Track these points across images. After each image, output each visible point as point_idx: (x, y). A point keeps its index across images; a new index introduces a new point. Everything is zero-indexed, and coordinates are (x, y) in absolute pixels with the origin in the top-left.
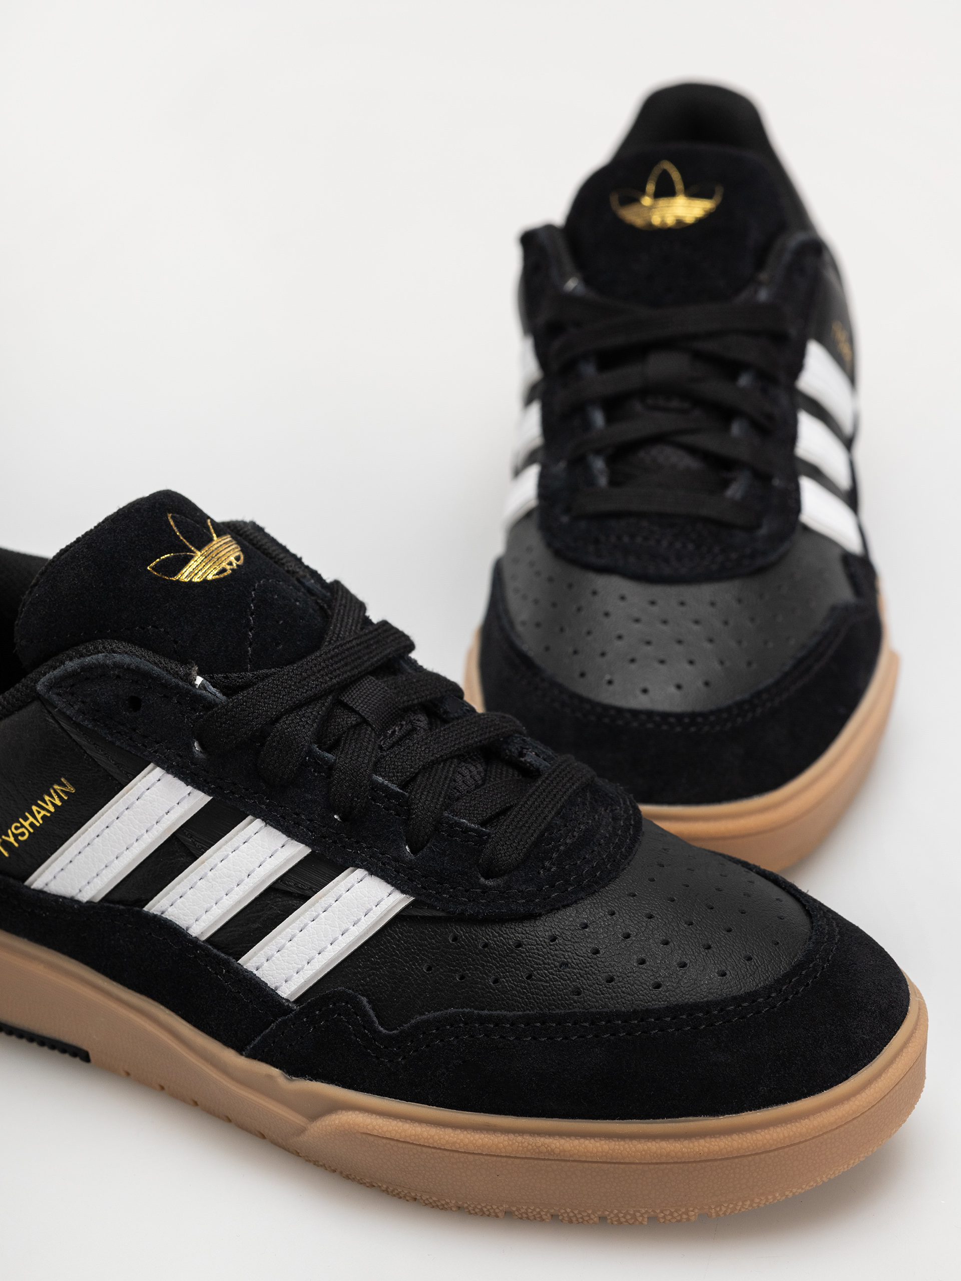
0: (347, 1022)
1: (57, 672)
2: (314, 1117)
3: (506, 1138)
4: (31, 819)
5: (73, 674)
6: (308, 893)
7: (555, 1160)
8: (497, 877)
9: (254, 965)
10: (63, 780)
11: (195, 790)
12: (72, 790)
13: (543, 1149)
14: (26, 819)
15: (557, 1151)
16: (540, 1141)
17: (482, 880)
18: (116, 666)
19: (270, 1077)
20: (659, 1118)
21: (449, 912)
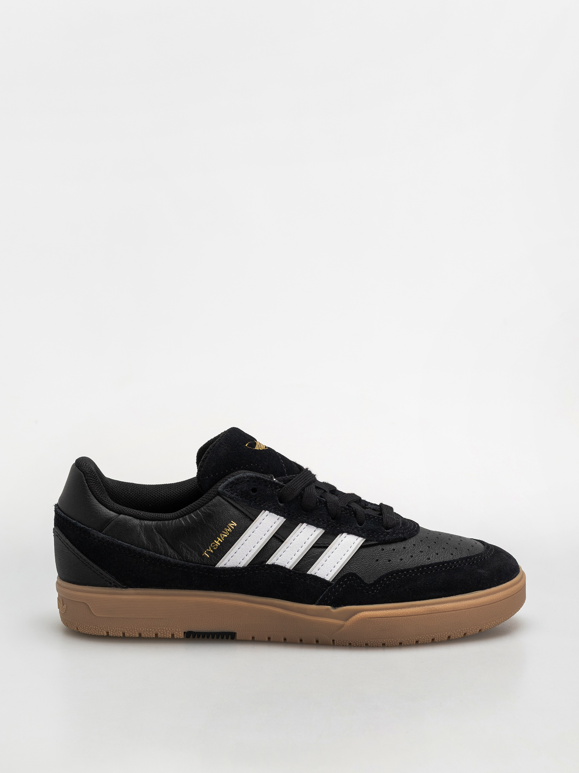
0: (354, 583)
1: (225, 483)
2: (347, 620)
3: (420, 608)
4: (219, 539)
5: (232, 483)
6: (327, 545)
7: (436, 613)
8: (390, 529)
9: (314, 572)
10: (232, 521)
11: (281, 517)
12: (236, 525)
13: (433, 609)
14: (217, 540)
15: (438, 609)
16: (431, 607)
17: (385, 530)
18: (247, 477)
19: (328, 609)
20: (467, 593)
21: (379, 541)
